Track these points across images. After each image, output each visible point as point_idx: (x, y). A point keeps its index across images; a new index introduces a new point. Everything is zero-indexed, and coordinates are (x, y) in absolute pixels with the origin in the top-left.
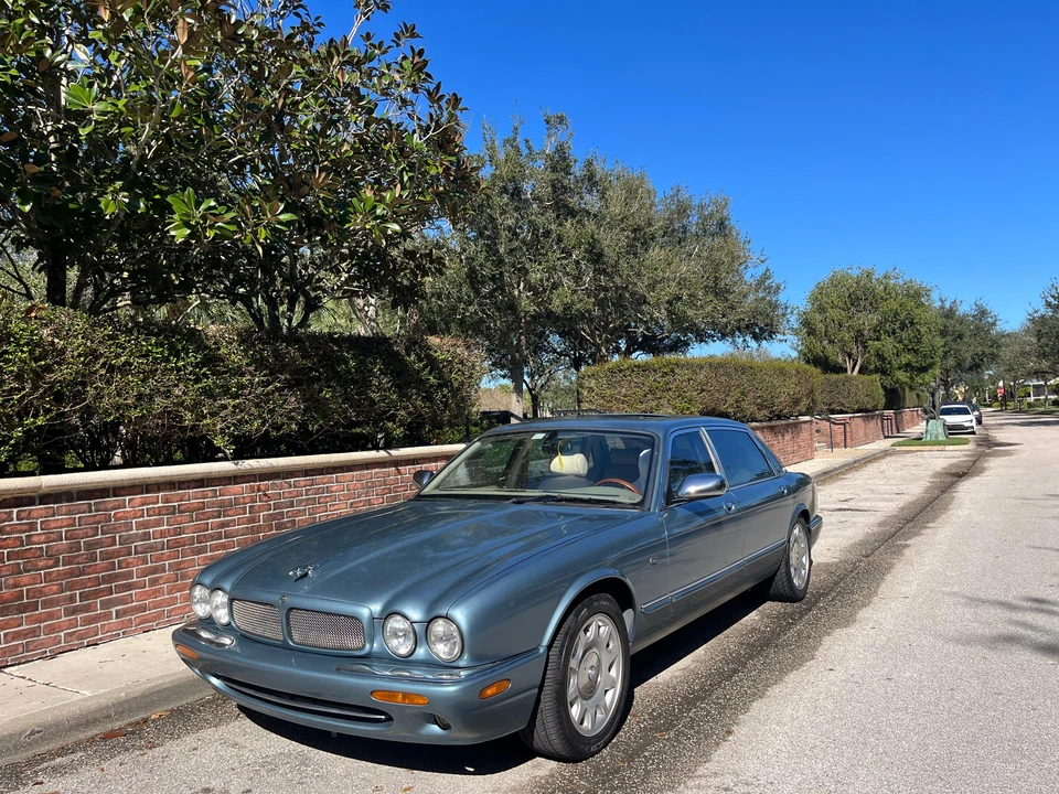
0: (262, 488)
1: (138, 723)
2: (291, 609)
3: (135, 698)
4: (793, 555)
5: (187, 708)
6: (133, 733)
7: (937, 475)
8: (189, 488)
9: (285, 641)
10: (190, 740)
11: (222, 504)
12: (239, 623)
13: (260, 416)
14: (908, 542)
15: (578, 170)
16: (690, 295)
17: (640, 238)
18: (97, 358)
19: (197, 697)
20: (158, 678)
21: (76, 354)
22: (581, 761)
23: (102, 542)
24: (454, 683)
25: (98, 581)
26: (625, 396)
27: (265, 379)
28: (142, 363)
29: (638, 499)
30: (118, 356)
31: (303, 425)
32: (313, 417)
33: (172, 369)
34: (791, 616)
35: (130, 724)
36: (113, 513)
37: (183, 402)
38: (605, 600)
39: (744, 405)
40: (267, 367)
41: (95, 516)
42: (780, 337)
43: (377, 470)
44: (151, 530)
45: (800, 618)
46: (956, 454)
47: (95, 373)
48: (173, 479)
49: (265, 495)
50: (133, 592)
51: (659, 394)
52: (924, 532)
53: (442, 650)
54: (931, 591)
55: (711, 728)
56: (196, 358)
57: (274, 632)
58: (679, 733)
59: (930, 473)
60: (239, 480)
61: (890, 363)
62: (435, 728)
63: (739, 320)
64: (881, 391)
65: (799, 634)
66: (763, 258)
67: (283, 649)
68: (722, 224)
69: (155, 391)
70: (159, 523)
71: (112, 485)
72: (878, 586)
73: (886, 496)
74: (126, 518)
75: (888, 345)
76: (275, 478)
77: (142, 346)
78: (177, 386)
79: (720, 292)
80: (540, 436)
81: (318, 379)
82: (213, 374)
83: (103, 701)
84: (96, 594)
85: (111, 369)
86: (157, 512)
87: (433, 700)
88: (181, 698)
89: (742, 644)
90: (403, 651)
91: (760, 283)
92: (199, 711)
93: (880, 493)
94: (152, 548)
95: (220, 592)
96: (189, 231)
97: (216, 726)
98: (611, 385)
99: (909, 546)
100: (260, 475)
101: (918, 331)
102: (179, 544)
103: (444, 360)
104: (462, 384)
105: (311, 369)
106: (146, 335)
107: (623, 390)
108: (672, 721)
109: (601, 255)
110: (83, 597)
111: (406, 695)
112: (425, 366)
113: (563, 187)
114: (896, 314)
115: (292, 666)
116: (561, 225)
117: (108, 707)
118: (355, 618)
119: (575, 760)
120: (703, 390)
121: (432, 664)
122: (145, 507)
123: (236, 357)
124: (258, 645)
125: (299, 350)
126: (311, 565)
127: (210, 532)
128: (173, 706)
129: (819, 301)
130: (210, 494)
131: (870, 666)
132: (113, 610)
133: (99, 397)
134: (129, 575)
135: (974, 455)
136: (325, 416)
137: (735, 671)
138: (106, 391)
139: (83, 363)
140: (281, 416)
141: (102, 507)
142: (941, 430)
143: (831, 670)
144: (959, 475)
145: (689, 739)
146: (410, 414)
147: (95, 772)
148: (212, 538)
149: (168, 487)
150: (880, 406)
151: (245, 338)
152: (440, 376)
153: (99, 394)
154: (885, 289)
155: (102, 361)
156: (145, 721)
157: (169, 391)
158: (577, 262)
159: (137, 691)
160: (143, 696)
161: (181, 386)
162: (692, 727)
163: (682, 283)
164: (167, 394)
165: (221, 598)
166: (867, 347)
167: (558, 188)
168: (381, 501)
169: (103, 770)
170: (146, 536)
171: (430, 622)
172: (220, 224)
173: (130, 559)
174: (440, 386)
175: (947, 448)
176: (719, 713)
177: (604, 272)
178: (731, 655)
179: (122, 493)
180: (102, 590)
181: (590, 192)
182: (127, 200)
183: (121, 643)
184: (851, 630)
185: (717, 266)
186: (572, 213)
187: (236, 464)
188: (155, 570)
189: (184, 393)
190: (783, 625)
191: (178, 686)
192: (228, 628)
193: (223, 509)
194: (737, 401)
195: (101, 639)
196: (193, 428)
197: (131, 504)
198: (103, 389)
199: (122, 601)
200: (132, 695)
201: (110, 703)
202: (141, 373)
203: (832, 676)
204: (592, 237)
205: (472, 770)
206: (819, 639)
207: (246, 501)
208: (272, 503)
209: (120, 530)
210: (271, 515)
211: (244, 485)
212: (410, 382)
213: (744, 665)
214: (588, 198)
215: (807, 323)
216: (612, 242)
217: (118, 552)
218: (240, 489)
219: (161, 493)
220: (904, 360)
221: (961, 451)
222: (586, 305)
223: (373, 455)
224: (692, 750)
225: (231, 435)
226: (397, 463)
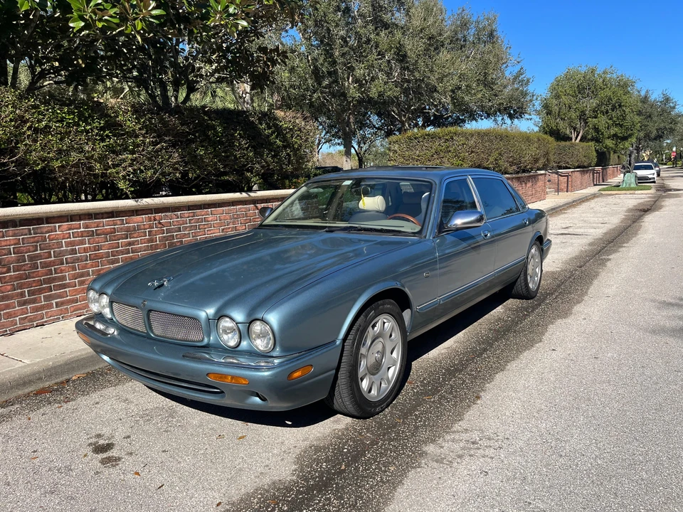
0: (157, 218)
1: (62, 383)
2: (150, 311)
3: (59, 366)
4: (530, 267)
5: (98, 371)
6: (57, 390)
7: (630, 210)
8: (103, 218)
9: (148, 333)
10: (95, 396)
11: (128, 230)
12: (118, 318)
13: (152, 167)
14: (610, 257)
16: (467, 86)
18: (26, 122)
20: (77, 351)
21: (8, 119)
22: (369, 418)
23: (41, 256)
24: (269, 369)
25: (40, 283)
26: (418, 156)
27: (154, 140)
28: (59, 127)
29: (417, 229)
30: (39, 121)
31: (184, 174)
32: (192, 168)
33: (82, 131)
34: (526, 309)
35: (56, 384)
36: (47, 235)
37: (93, 156)
38: (389, 304)
39: (501, 162)
40: (155, 132)
41: (34, 237)
42: (527, 116)
43: (240, 206)
44: (77, 247)
45: (532, 311)
46: (643, 196)
47: (23, 133)
48: (91, 212)
49: (160, 223)
50: (67, 290)
51: (442, 155)
52: (621, 249)
53: (261, 344)
54: (626, 292)
55: (465, 394)
56: (100, 123)
57: (141, 327)
58: (442, 397)
59: (625, 209)
60: (140, 213)
61: (602, 134)
62: (257, 400)
63: (500, 104)
64: (595, 154)
65: (532, 322)
66: (519, 60)
67: (145, 339)
68: (491, 35)
69: (71, 148)
70: (82, 243)
71: (45, 215)
72: (588, 289)
73: (594, 225)
74: (57, 239)
75: (602, 121)
76: (166, 212)
77: (57, 113)
78: (87, 144)
79: (487, 83)
80: (348, 183)
81: (192, 141)
82: (114, 136)
83: (36, 368)
84: (40, 291)
85: (36, 131)
86: (80, 235)
87: (252, 381)
88: (95, 365)
89: (491, 330)
90: (232, 343)
91: (515, 78)
92: (106, 374)
93: (590, 223)
94: (78, 260)
95: (105, 296)
96: (83, 24)
97: (115, 386)
98: (409, 149)
99: (610, 260)
100: (155, 209)
101: (624, 111)
102: (97, 257)
103: (287, 128)
104: (300, 146)
105: (189, 134)
106: (61, 105)
107: (418, 152)
108: (437, 387)
109: (405, 56)
110: (30, 293)
111: (233, 377)
112: (273, 132)
113: (381, 7)
114: (610, 99)
116: (378, 34)
117: (39, 372)
118: (195, 319)
119: (365, 417)
120: (472, 152)
121: (253, 353)
122: (71, 231)
123: (130, 123)
124: (131, 335)
125: (178, 119)
127: (120, 248)
128: (89, 370)
129: (556, 91)
130: (119, 222)
131: (582, 347)
132: (54, 302)
133: (28, 152)
134: (63, 278)
135: (655, 197)
136: (199, 168)
137: (485, 350)
138: (33, 147)
139: (14, 126)
140: (168, 167)
141: (39, 231)
142: (633, 180)
143: (553, 350)
144: (645, 210)
145: (449, 402)
146: (263, 167)
147: (24, 420)
148: (122, 252)
149: (87, 217)
150: (593, 164)
151: (137, 110)
152: (284, 139)
153: (28, 149)
154: (604, 81)
155: (28, 124)
156: (68, 381)
157: (81, 148)
158: (389, 62)
159: (61, 360)
160: (66, 364)
161: (90, 144)
162: (451, 393)
163: (462, 77)
164: (81, 151)
165: (105, 300)
166: (587, 123)
167: (376, 7)
168: (244, 227)
169: (29, 419)
170: (74, 252)
171: (250, 323)
172: (106, 17)
173: (63, 267)
174: (285, 147)
175: (636, 192)
176: (472, 382)
177: (408, 69)
178: (482, 338)
179: (53, 221)
180: (44, 289)
181: (399, 10)
182: (38, 1)
183: (60, 324)
184: (569, 320)
185: (487, 65)
186: (386, 26)
187: (137, 202)
188: (82, 275)
189: (93, 149)
190: (520, 315)
192: (111, 322)
193: (129, 232)
194: (496, 160)
195: (46, 322)
196: (104, 175)
197: (60, 229)
198: (30, 146)
199: (59, 296)
200: (58, 364)
201: (41, 369)
202: (58, 134)
203: (554, 354)
204: (399, 43)
205: (290, 423)
206: (545, 327)
207: (146, 227)
208: (165, 228)
209: (53, 247)
210: (164, 237)
211: (144, 216)
212: (263, 144)
213: (491, 345)
214: (397, 15)
215: (546, 106)
216: (413, 46)
217: (54, 262)
218: (141, 219)
219: (82, 222)
220: (612, 132)
221: (646, 194)
222: (393, 92)
223: (237, 195)
224: (450, 411)
225: (129, 180)
226: (255, 201)
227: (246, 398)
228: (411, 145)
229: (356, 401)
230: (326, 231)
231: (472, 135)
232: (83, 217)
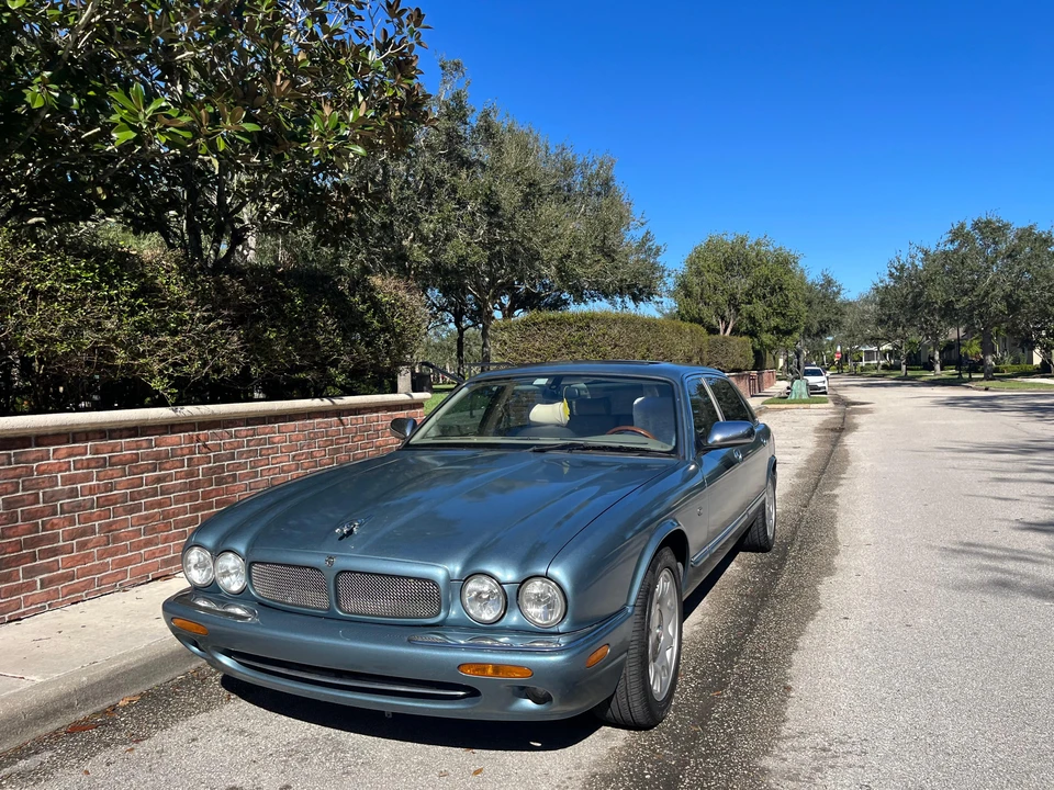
0: (202, 438)
1: (104, 712)
2: (342, 572)
3: (99, 682)
5: (159, 690)
6: (104, 724)
7: (817, 430)
8: (121, 438)
9: (330, 610)
10: (182, 729)
11: (157, 456)
13: (200, 357)
14: (834, 492)
15: (474, 120)
16: (580, 254)
17: (532, 194)
18: (18, 280)
19: (168, 677)
22: (652, 727)
23: (24, 500)
24: (555, 651)
25: (19, 546)
26: (539, 350)
27: (206, 314)
28: (70, 289)
30: (42, 280)
31: (246, 369)
32: (256, 360)
33: (103, 298)
34: (770, 565)
35: (96, 714)
36: (35, 465)
37: (116, 338)
38: (670, 554)
40: (208, 302)
41: (16, 468)
42: (657, 298)
43: (319, 420)
44: (79, 486)
45: (781, 567)
46: (822, 413)
47: (15, 298)
48: (104, 426)
49: (205, 446)
50: (59, 557)
51: (573, 348)
52: (842, 482)
53: (535, 613)
54: (888, 538)
55: (766, 684)
56: (131, 287)
57: (317, 600)
58: (736, 692)
59: (812, 429)
60: (176, 429)
61: (760, 326)
63: (622, 280)
64: (752, 354)
65: (791, 582)
66: (643, 221)
67: (328, 619)
68: (606, 184)
69: (84, 324)
70: (88, 478)
72: (835, 535)
73: (786, 450)
74: (50, 472)
75: (759, 308)
76: (215, 428)
77: (69, 268)
78: (108, 318)
79: (608, 253)
80: (543, 381)
81: (260, 317)
82: (150, 307)
83: (63, 688)
84: (18, 561)
85: (34, 293)
86: (85, 465)
88: (149, 680)
89: (742, 595)
91: (642, 244)
92: (177, 694)
94: (80, 507)
95: (231, 555)
96: (134, 135)
97: (207, 711)
99: (836, 496)
100: (199, 423)
101: (787, 296)
102: (110, 501)
103: (386, 303)
104: (404, 329)
105: (255, 306)
106: (75, 256)
108: (720, 679)
109: (497, 208)
111: (497, 668)
112: (369, 309)
113: (460, 137)
114: (767, 279)
115: (338, 637)
116: (455, 175)
117: (69, 695)
118: (428, 581)
119: (647, 728)
120: (616, 346)
121: (520, 631)
122: (71, 459)
123: (176, 290)
125: (242, 283)
127: (144, 487)
128: (142, 689)
129: (697, 265)
130: (144, 445)
131: (880, 613)
132: (38, 579)
133: (20, 327)
134: (55, 538)
135: (839, 413)
136: (267, 359)
137: (752, 625)
138: (28, 321)
140: (223, 357)
141: (23, 458)
142: (804, 389)
143: (846, 618)
144: (837, 430)
145: (749, 697)
146: (353, 359)
147: (77, 775)
148: (147, 494)
149: (98, 436)
150: (750, 367)
151: (185, 267)
152: (383, 320)
154: (757, 255)
155: (24, 284)
156: (114, 708)
157: (99, 324)
158: (473, 214)
159: (101, 672)
160: (108, 680)
161: (115, 318)
162: (745, 685)
163: (575, 241)
164: (98, 328)
165: (230, 562)
166: (739, 310)
167: (453, 138)
168: (323, 453)
169: (87, 772)
170: (73, 493)
171: (523, 583)
172: (171, 129)
173: (55, 519)
174: (383, 330)
175: (812, 406)
176: (764, 667)
177: (500, 225)
178: (737, 607)
179: (45, 442)
180: (24, 556)
181: (486, 144)
182: (57, 95)
183: (48, 617)
184: (838, 577)
185: (606, 225)
186: (466, 163)
187: (175, 411)
188: (83, 533)
189: (118, 327)
191: (145, 666)
193: (160, 461)
195: (24, 613)
196: (128, 367)
197: (55, 455)
198: (25, 318)
199: (48, 569)
200: (96, 679)
201: (71, 690)
202: (69, 301)
203: (851, 624)
204: (490, 188)
205: (539, 745)
206: (813, 586)
207: (184, 452)
208: (212, 454)
209: (43, 485)
210: (210, 468)
211: (182, 435)
212: (354, 326)
213: (757, 618)
214: (482, 149)
215: (685, 288)
216: (509, 196)
217: (42, 512)
218: (178, 439)
219: (90, 443)
220: (773, 324)
221: (826, 409)
222: (479, 257)
223: (316, 403)
224: (760, 709)
225: (170, 377)
226: (339, 412)
227: (511, 702)
228: (528, 333)
229: (647, 700)
230: (534, 451)
231: (615, 321)
232: (91, 436)
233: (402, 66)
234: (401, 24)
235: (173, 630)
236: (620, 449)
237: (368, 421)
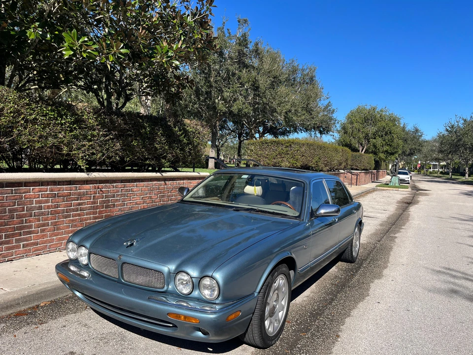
0: (100, 187)
1: (33, 308)
2: (124, 263)
3: (32, 295)
5: (59, 300)
6: (31, 314)
7: (398, 202)
8: (63, 185)
9: (119, 278)
10: (61, 321)
11: (79, 194)
12: (93, 265)
13: (101, 152)
14: (396, 235)
15: (251, 46)
16: (295, 110)
17: (276, 82)
18: (20, 114)
19: (65, 294)
20: (44, 284)
21: (9, 111)
22: (266, 348)
23: (17, 210)
25: (14, 229)
26: (267, 155)
27: (105, 133)
28: (43, 119)
30: (31, 115)
31: (122, 158)
32: (127, 154)
33: (58, 124)
34: (352, 270)
35: (30, 308)
36: (24, 195)
37: (63, 141)
39: (320, 164)
40: (106, 128)
41: (15, 196)
42: (331, 133)
43: (155, 182)
44: (43, 205)
45: (356, 272)
46: (403, 193)
47: (18, 122)
48: (56, 180)
49: (101, 191)
50: (32, 235)
51: (283, 155)
52: (401, 230)
53: (207, 293)
54: (414, 262)
55: (328, 333)
56: (71, 119)
57: (113, 273)
58: (313, 335)
59: (396, 201)
60: (89, 183)
61: (379, 149)
62: (200, 334)
63: (315, 124)
64: (374, 162)
65: (358, 280)
66: (327, 97)
67: (118, 283)
68: (312, 79)
69: (49, 134)
70: (47, 202)
71: (24, 181)
72: (388, 258)
73: (379, 211)
74: (30, 198)
75: (379, 141)
76: (107, 183)
77: (44, 110)
78: (60, 132)
79: (309, 110)
80: (246, 176)
81: (131, 136)
82: (79, 128)
83: (16, 296)
84: (13, 235)
85: (27, 121)
86: (46, 196)
87: (201, 321)
88: (56, 295)
89: (333, 284)
90: (186, 291)
91: (326, 108)
92: (66, 303)
93: (376, 209)
94: (43, 214)
95: (84, 248)
96: (72, 53)
97: (75, 313)
98: (261, 149)
99: (396, 237)
100: (99, 181)
101: (393, 136)
102: (56, 212)
103: (191, 131)
104: (199, 144)
105: (128, 130)
106: (46, 105)
107: (267, 152)
108: (308, 327)
109: (258, 87)
110: (6, 237)
111: (186, 317)
112: (182, 134)
113: (244, 54)
114: (384, 128)
116: (240, 71)
117: (18, 299)
118: (160, 272)
119: (264, 348)
120: (303, 156)
121: (200, 300)
122: (40, 193)
123: (92, 121)
124: (103, 279)
125: (123, 120)
126: (135, 239)
127: (73, 207)
128: (52, 299)
129: (351, 119)
130: (74, 189)
131: (396, 302)
132: (22, 244)
133: (20, 135)
134: (31, 227)
135: (412, 194)
136: (133, 154)
137: (333, 300)
138: (24, 133)
139: (12, 117)
140: (112, 152)
141: (18, 192)
142: (397, 181)
143: (379, 302)
144: (408, 203)
145: (318, 338)
146: (173, 156)
147: (11, 337)
148: (73, 210)
149: (53, 183)
150: (372, 169)
151: (96, 111)
152: (189, 139)
153: (20, 133)
154: (381, 116)
155: (22, 116)
156: (38, 306)
157: (56, 135)
158: (247, 90)
159: (34, 290)
160: (37, 294)
161: (63, 133)
162: (318, 331)
163: (293, 105)
164: (56, 137)
165: (83, 251)
166: (369, 142)
167: (241, 54)
168: (156, 197)
169: (15, 336)
170: (40, 208)
171: (201, 278)
172: (89, 50)
173: (31, 219)
174: (188, 144)
175: (400, 189)
176: (330, 323)
177: (259, 95)
178: (328, 290)
179: (29, 185)
180: (16, 234)
181: (255, 57)
182: (41, 33)
183: (24, 261)
184: (382, 281)
185: (309, 98)
186: (246, 66)
187: (88, 175)
188: (44, 225)
189: (64, 137)
190: (351, 274)
191: (55, 289)
192: (86, 267)
193: (80, 196)
194: (317, 162)
195: (14, 258)
196: (68, 155)
197: (33, 191)
198: (22, 131)
199: (26, 240)
200: (31, 293)
201: (20, 297)
202: (42, 124)
203: (380, 306)
204: (255, 78)
205: (212, 350)
206: (368, 284)
207: (92, 193)
208: (104, 195)
209: (27, 204)
210: (103, 201)
211: (91, 185)
212: (175, 141)
213: (336, 296)
214: (254, 60)
215: (344, 128)
216: (263, 82)
217: (25, 215)
218: (89, 187)
219: (49, 187)
220: (385, 149)
221: (406, 191)
222: (249, 110)
223: (154, 175)
224: (321, 346)
225: (87, 160)
226: (165, 179)
227: (193, 332)
228: (263, 147)
229: (262, 336)
230: (234, 210)
231: (303, 145)
232: (49, 183)
233: (203, 23)
234: (203, 4)
235: (59, 277)
236: (273, 213)
237: (179, 184)
